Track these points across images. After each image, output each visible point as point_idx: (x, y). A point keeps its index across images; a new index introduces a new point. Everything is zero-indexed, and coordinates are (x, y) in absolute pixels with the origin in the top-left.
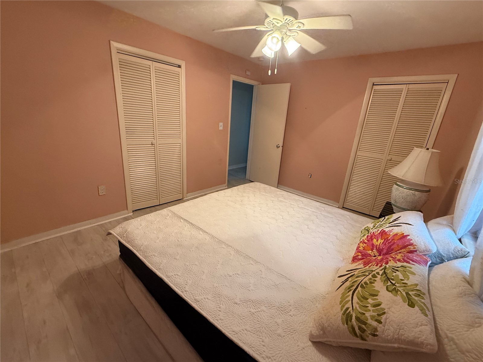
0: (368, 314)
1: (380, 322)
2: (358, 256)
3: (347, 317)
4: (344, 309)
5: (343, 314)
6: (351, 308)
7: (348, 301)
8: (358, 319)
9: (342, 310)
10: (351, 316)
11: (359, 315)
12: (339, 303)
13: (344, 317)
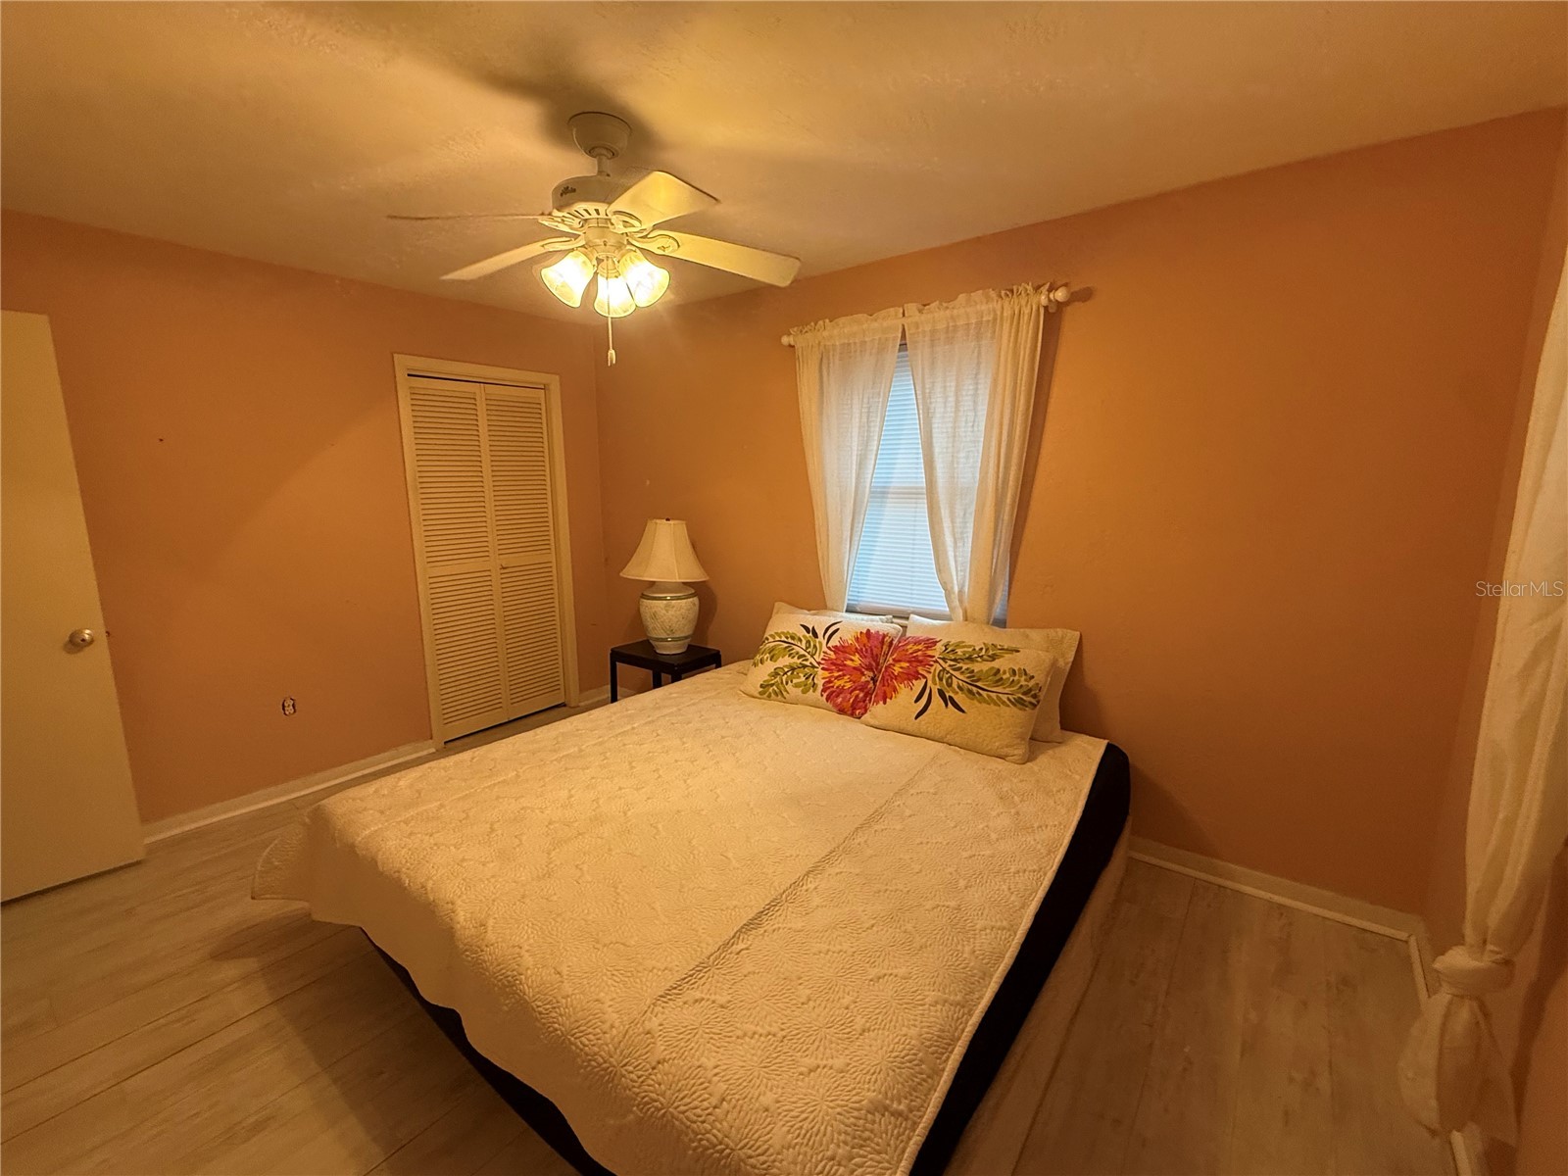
0: (1023, 683)
1: (1033, 677)
2: (857, 696)
3: (1019, 703)
4: (1008, 702)
5: (1015, 705)
6: (1010, 697)
7: (997, 696)
8: (1025, 694)
9: (1008, 706)
10: (1020, 698)
11: (1022, 691)
12: (998, 708)
13: (1019, 706)
